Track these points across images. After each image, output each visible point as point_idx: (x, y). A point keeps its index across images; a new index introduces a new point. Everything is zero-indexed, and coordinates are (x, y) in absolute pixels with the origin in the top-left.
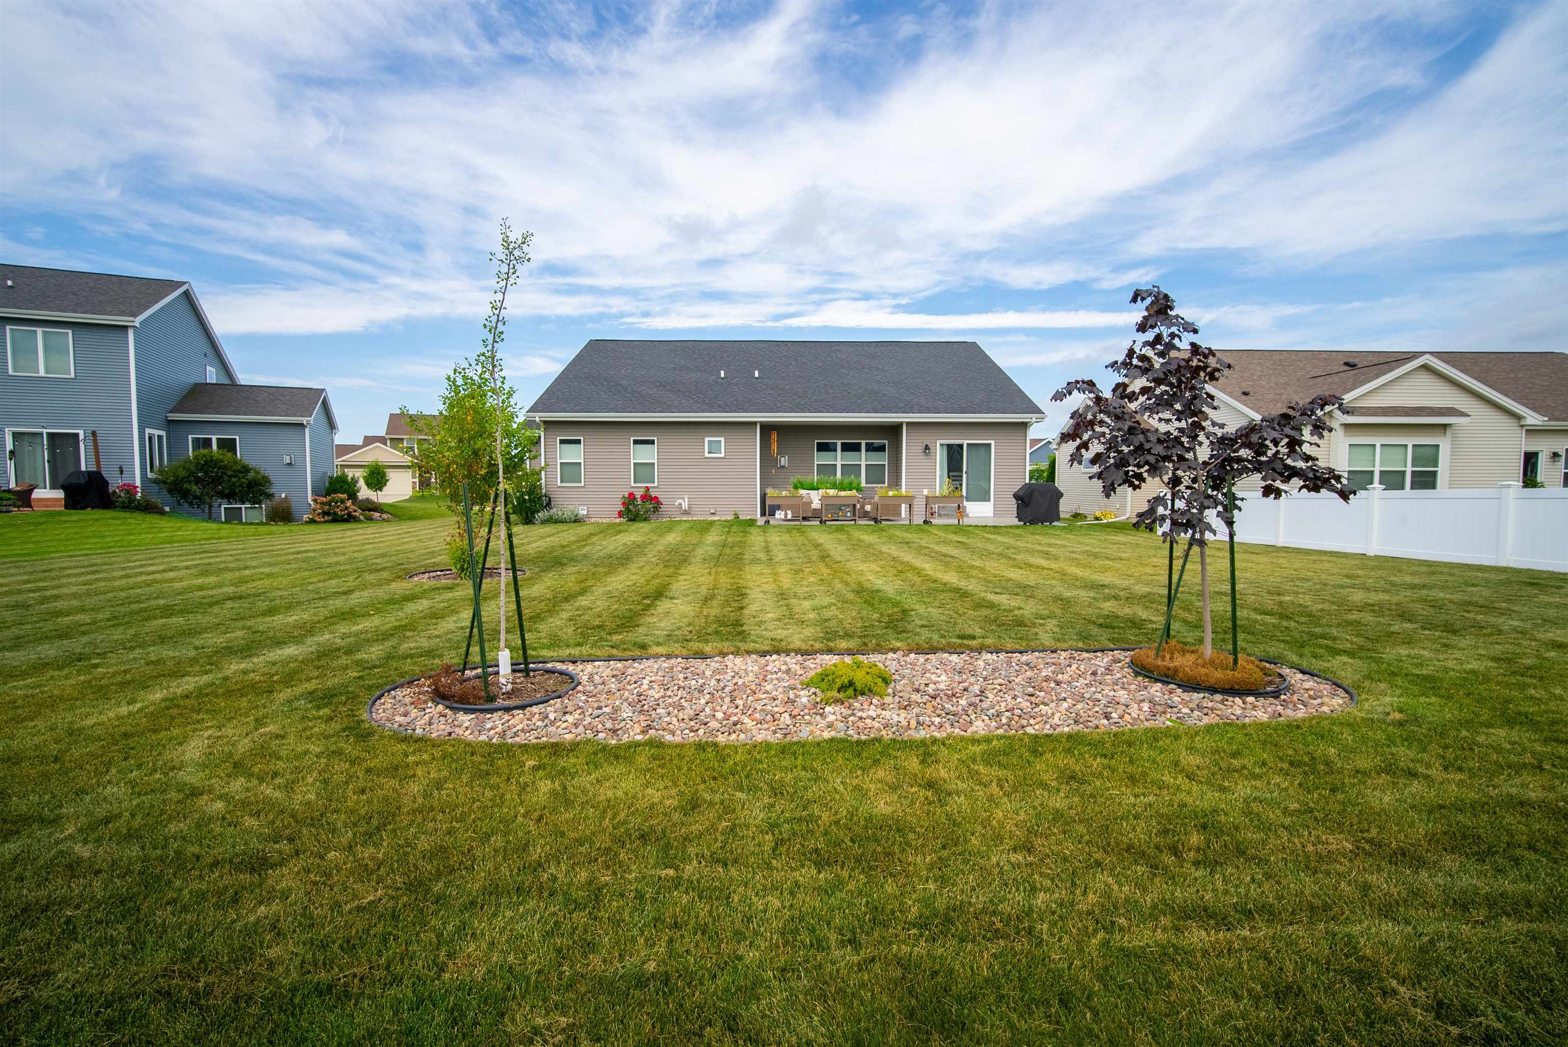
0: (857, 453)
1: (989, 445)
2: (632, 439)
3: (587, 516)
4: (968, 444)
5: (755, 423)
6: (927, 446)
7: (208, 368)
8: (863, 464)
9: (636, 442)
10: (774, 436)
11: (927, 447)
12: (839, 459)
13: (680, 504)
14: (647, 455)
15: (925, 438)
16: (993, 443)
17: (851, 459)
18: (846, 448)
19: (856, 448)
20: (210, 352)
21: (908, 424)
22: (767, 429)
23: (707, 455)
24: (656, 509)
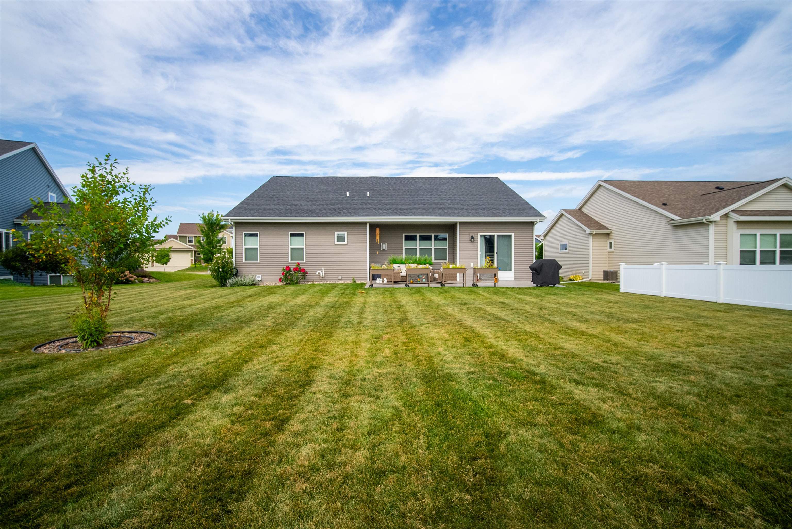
0: (429, 242)
1: (511, 236)
2: (290, 233)
3: (261, 281)
4: (498, 236)
5: (366, 223)
6: (472, 236)
7: (50, 194)
8: (433, 248)
9: (292, 235)
10: (378, 231)
11: (472, 238)
12: (418, 245)
13: (319, 273)
14: (299, 243)
15: (471, 232)
16: (513, 234)
17: (426, 245)
18: (423, 238)
19: (428, 238)
20: (52, 184)
21: (461, 223)
22: (373, 227)
23: (336, 243)
24: (304, 277)
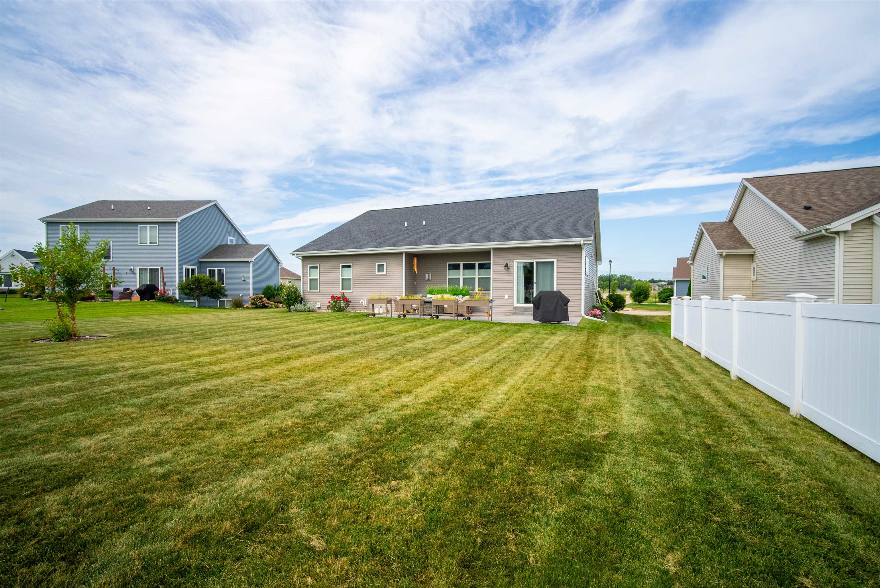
0: (473, 270)
1: (553, 262)
2: (341, 265)
4: (537, 263)
5: (401, 254)
6: (507, 264)
7: (229, 238)
8: (477, 277)
9: (344, 267)
10: (415, 261)
12: (461, 274)
13: (362, 303)
14: (348, 274)
15: (505, 259)
16: (555, 260)
17: (469, 274)
18: (466, 267)
19: (472, 267)
20: (231, 230)
21: (494, 249)
23: (377, 273)
24: (347, 305)
